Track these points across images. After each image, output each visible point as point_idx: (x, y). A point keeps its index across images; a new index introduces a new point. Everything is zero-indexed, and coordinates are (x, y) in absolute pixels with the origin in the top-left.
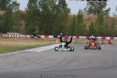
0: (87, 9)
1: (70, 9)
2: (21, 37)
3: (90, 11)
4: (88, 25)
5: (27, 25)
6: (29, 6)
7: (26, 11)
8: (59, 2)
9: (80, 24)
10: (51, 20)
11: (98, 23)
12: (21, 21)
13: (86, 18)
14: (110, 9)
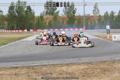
0: (45, 12)
1: (34, 13)
2: (8, 32)
3: (47, 13)
4: (47, 22)
5: (8, 24)
6: (9, 12)
7: (8, 15)
8: (27, 9)
9: (42, 22)
10: (24, 20)
11: (54, 20)
12: (4, 22)
13: (45, 18)
14: (59, 11)
